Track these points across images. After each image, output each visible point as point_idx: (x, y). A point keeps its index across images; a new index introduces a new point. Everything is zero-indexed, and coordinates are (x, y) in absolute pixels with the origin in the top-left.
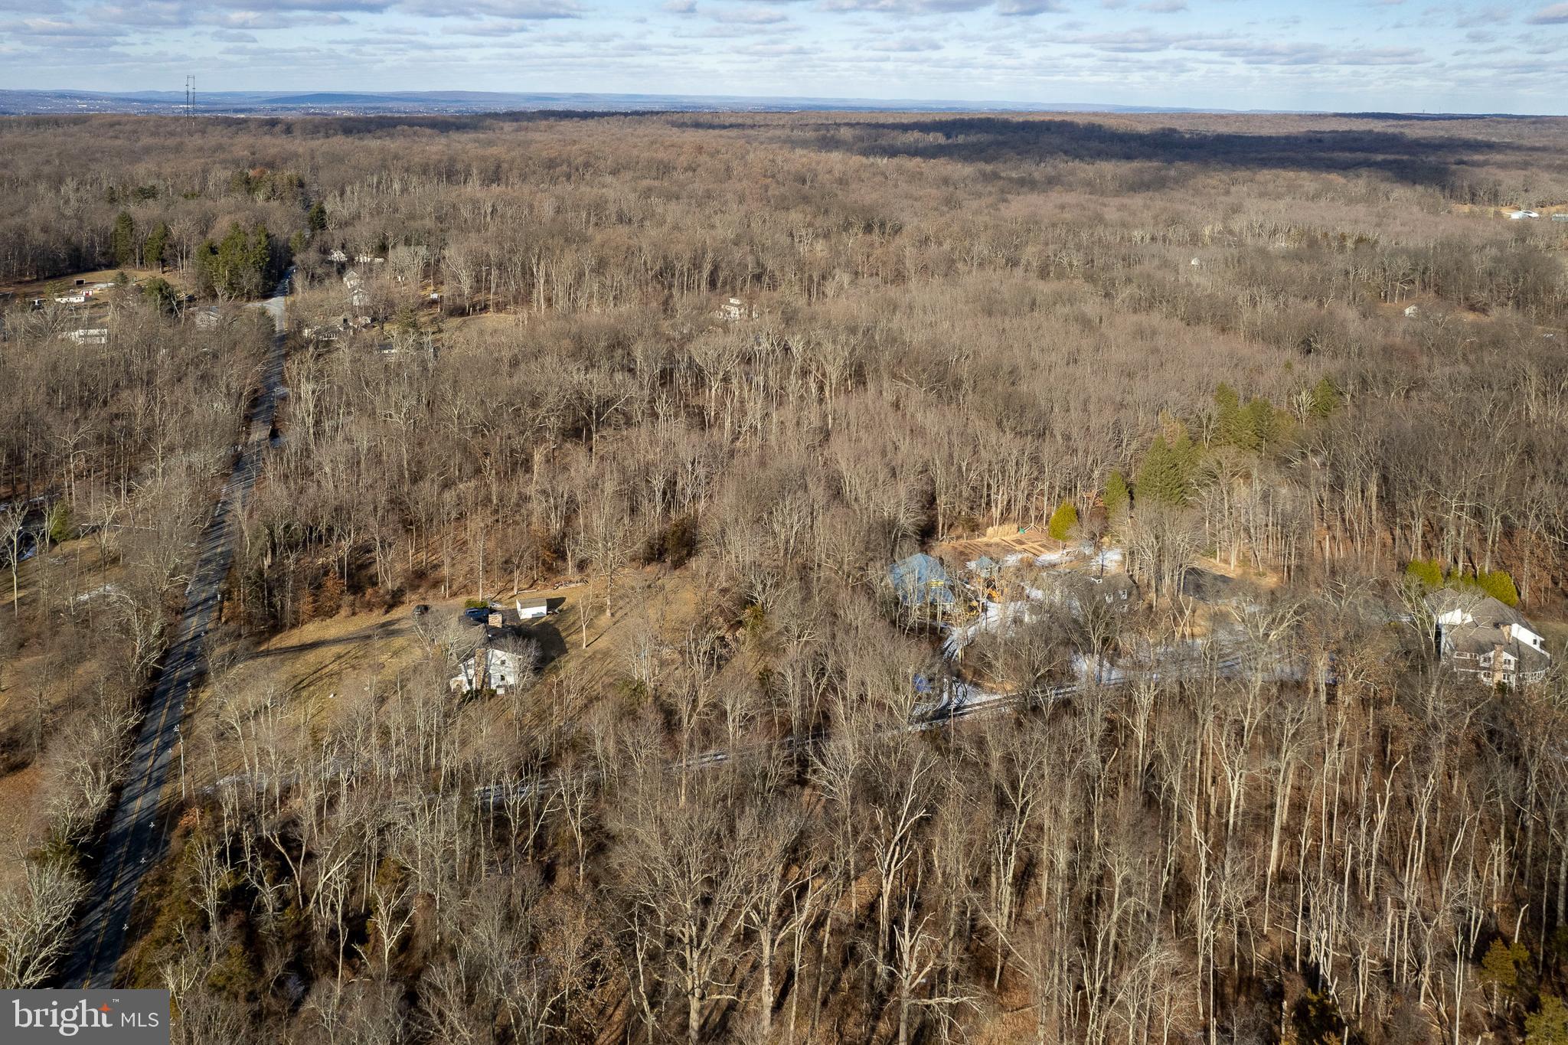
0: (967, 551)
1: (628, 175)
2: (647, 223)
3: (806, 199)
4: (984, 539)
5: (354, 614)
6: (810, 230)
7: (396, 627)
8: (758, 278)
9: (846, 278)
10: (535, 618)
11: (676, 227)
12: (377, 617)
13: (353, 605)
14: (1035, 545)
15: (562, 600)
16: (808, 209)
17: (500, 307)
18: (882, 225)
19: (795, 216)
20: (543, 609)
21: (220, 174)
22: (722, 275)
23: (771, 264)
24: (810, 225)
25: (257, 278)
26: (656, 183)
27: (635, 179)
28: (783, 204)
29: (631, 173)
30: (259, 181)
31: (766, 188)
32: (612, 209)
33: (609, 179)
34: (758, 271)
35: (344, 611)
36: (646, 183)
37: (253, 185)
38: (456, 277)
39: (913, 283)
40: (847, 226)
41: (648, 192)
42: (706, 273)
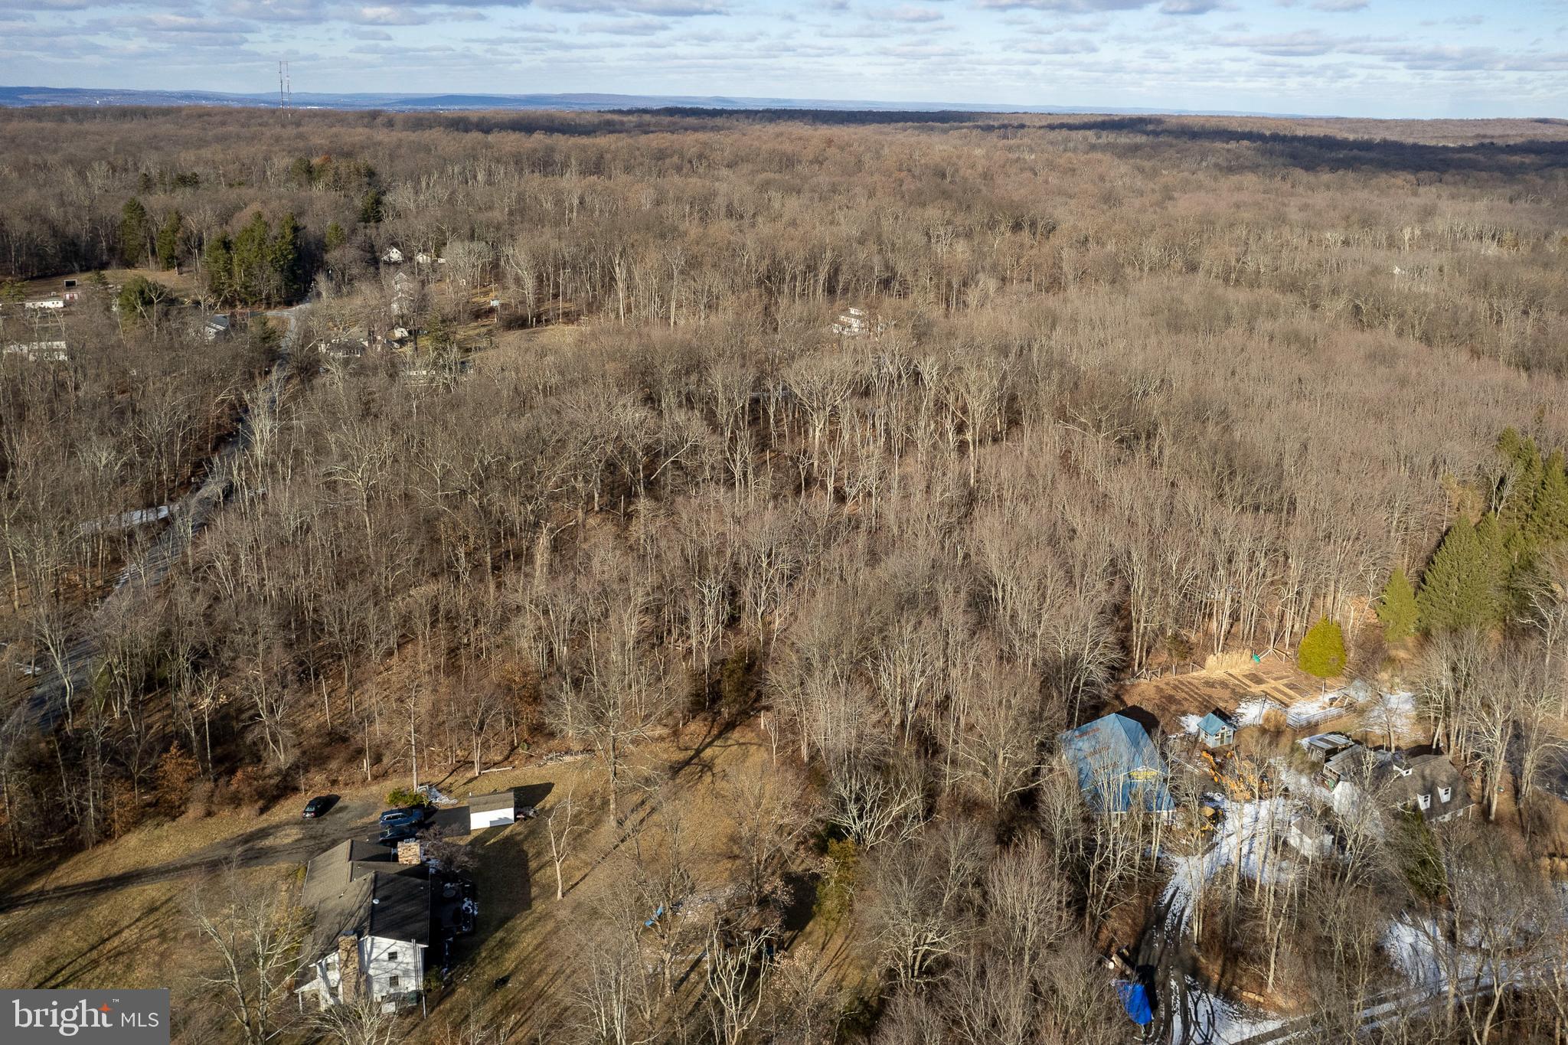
0: (1180, 695)
1: (746, 168)
2: (760, 219)
3: (946, 195)
4: (1203, 673)
5: (209, 814)
6: (950, 228)
7: (268, 842)
8: (886, 284)
9: (992, 284)
10: (496, 828)
11: (793, 223)
12: (246, 820)
13: (210, 797)
14: (1280, 684)
15: (547, 788)
16: (947, 204)
17: (570, 317)
18: (1033, 224)
19: (933, 213)
20: (509, 813)
21: (282, 162)
22: (842, 279)
23: (902, 267)
24: (949, 223)
25: (276, 280)
26: (777, 176)
27: (753, 172)
28: (919, 200)
29: (750, 166)
30: (322, 170)
31: (901, 183)
32: (721, 201)
33: (724, 172)
34: (885, 275)
35: (194, 810)
36: (764, 176)
37: (315, 175)
38: (518, 280)
39: (1073, 290)
40: (992, 225)
41: (765, 186)
42: (822, 277)
